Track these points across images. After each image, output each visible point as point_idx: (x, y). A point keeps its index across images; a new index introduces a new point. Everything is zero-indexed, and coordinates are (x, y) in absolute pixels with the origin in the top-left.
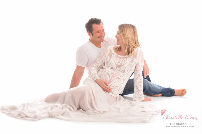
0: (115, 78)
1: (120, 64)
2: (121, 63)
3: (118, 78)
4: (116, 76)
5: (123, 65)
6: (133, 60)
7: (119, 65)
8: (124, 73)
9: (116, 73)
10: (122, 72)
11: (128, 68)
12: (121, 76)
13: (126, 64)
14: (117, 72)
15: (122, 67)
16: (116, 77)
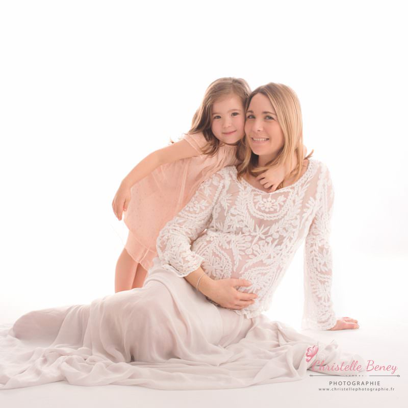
0: (250, 263)
1: (266, 217)
2: (270, 212)
3: (261, 263)
4: (256, 256)
5: (276, 221)
6: (307, 205)
7: (261, 217)
8: (279, 247)
9: (256, 247)
10: (273, 242)
11: (294, 230)
12: (269, 257)
13: (287, 218)
14: (257, 243)
15: (274, 228)
16: (255, 260)
